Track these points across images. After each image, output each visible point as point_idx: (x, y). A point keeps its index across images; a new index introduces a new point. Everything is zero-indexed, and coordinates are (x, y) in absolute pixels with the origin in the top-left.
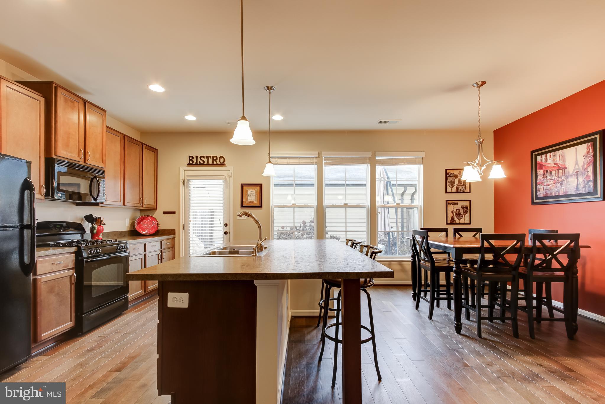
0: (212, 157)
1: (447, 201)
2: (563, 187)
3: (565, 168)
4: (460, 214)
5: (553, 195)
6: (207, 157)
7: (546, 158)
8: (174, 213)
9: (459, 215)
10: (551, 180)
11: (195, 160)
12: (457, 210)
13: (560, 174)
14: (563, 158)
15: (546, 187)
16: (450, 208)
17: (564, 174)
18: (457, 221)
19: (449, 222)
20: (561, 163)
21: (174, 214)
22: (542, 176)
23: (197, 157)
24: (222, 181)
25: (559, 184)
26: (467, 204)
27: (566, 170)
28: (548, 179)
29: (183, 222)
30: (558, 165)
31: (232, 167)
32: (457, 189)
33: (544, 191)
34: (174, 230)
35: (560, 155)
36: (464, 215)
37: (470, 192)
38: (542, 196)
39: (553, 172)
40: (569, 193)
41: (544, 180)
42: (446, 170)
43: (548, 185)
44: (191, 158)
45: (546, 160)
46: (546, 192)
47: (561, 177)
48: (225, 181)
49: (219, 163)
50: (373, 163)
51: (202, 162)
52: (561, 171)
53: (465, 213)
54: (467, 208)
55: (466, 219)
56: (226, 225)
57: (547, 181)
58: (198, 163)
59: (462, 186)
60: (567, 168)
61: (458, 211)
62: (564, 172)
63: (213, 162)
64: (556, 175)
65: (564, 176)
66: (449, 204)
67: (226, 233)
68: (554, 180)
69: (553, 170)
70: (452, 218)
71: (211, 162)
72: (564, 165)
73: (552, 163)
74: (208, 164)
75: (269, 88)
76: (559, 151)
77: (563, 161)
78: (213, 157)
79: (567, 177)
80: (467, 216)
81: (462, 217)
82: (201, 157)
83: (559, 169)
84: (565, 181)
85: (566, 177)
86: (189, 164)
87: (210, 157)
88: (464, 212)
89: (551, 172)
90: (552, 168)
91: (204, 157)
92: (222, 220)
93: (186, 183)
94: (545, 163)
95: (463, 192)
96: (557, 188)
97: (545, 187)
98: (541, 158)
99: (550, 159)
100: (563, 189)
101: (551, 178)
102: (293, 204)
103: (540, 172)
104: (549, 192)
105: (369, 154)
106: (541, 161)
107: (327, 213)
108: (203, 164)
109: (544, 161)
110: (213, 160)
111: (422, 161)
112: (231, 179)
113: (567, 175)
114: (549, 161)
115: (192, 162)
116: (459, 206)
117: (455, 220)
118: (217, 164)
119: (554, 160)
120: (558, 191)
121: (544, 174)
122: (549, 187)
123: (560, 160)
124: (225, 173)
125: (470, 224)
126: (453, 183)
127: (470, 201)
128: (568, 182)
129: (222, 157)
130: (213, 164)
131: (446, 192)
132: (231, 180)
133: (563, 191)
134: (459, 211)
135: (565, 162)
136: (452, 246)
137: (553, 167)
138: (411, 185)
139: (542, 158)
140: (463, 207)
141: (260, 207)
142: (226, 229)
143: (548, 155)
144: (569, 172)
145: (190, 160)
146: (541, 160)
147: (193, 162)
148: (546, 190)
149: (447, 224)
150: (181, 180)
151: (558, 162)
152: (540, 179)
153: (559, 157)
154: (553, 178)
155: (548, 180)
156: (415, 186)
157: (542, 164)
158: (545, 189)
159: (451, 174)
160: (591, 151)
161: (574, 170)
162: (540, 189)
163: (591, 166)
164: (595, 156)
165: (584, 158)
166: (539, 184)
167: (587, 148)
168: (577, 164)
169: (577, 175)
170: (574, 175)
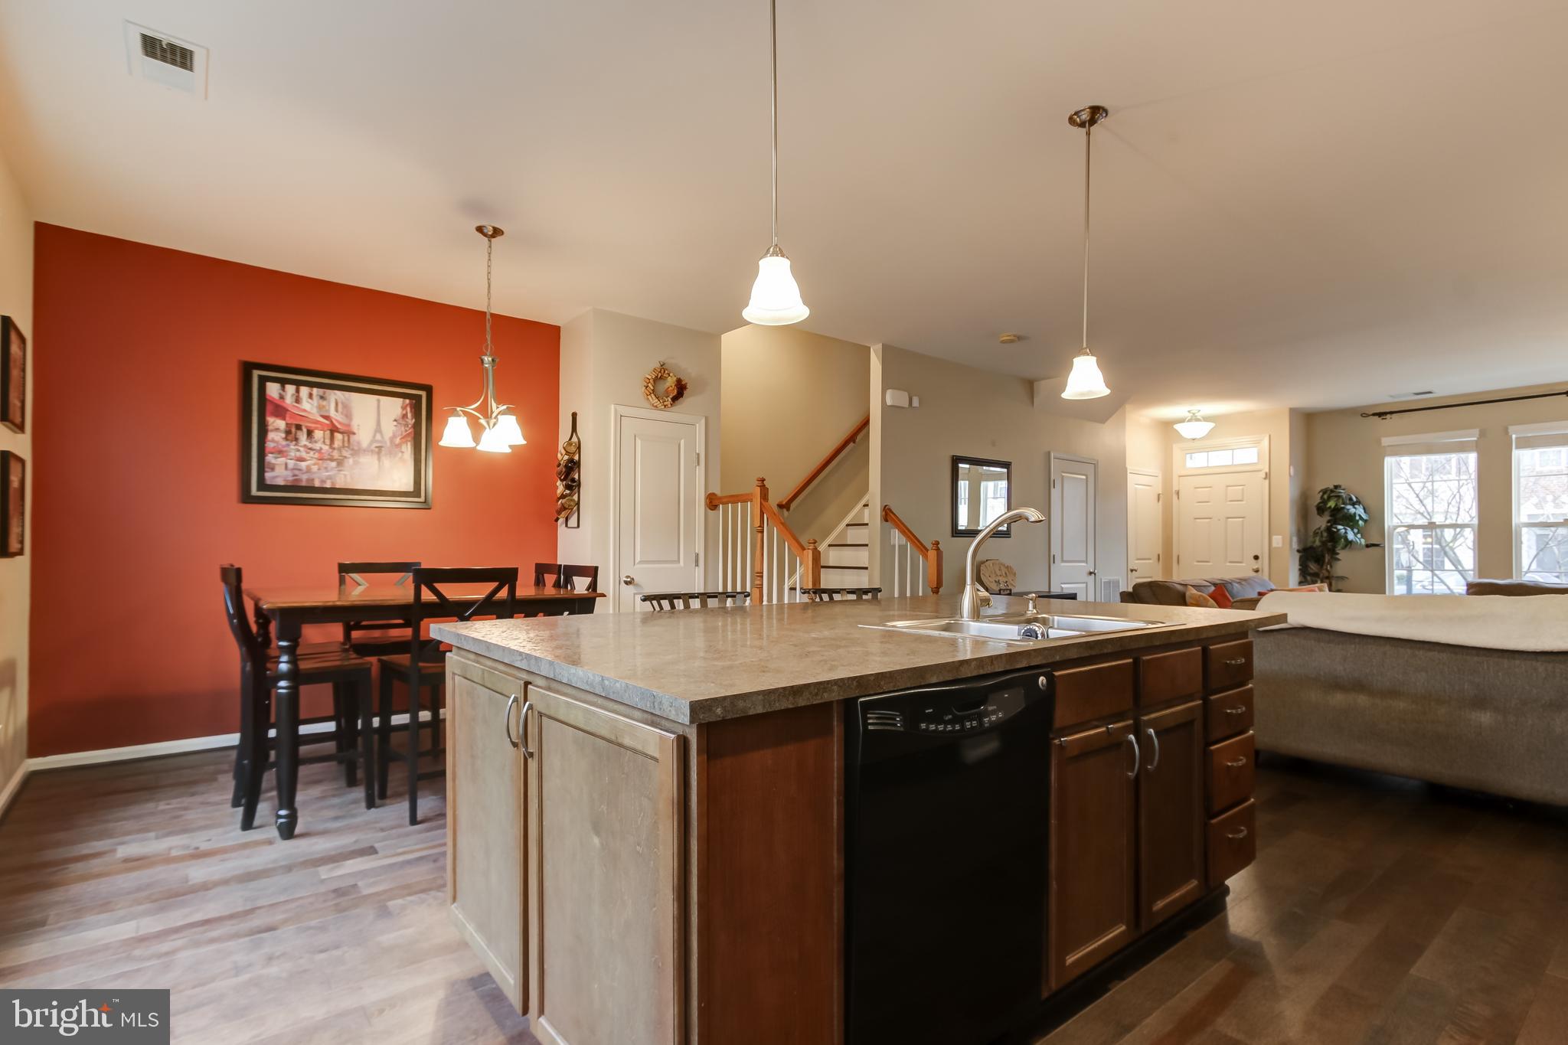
3: (349, 433)
5: (317, 484)
7: (299, 397)
10: (311, 449)
15: (295, 465)
17: (346, 445)
20: (336, 418)
22: (283, 435)
27: (353, 438)
28: (301, 446)
30: (332, 422)
33: (289, 473)
35: (339, 401)
38: (280, 482)
39: (319, 434)
40: (360, 486)
41: (288, 445)
43: (302, 460)
45: (298, 400)
46: (295, 476)
47: (339, 449)
52: (338, 436)
57: (299, 450)
60: (354, 434)
62: (346, 439)
64: (324, 442)
69: (317, 428)
72: (349, 425)
73: (315, 411)
76: (336, 391)
77: (347, 416)
79: (357, 452)
83: (333, 430)
89: (310, 433)
90: (314, 423)
94: (294, 406)
96: (327, 471)
97: (291, 463)
98: (281, 392)
99: (310, 400)
100: (346, 475)
101: (310, 445)
103: (277, 424)
104: (304, 477)
106: (282, 397)
109: (289, 400)
113: (356, 448)
114: (307, 406)
119: (320, 408)
120: (329, 477)
121: (288, 432)
122: (303, 465)
123: (337, 411)
128: (356, 463)
137: (317, 422)
139: (284, 390)
146: (280, 394)
148: (295, 471)
151: (332, 413)
152: (273, 441)
153: (337, 404)
154: (317, 446)
155: (302, 449)
157: (284, 405)
158: (290, 466)
160: (409, 415)
161: (373, 440)
162: (274, 464)
163: (409, 444)
164: (417, 426)
165: (395, 423)
166: (272, 453)
167: (402, 407)
168: (378, 429)
169: (379, 453)
170: (372, 451)
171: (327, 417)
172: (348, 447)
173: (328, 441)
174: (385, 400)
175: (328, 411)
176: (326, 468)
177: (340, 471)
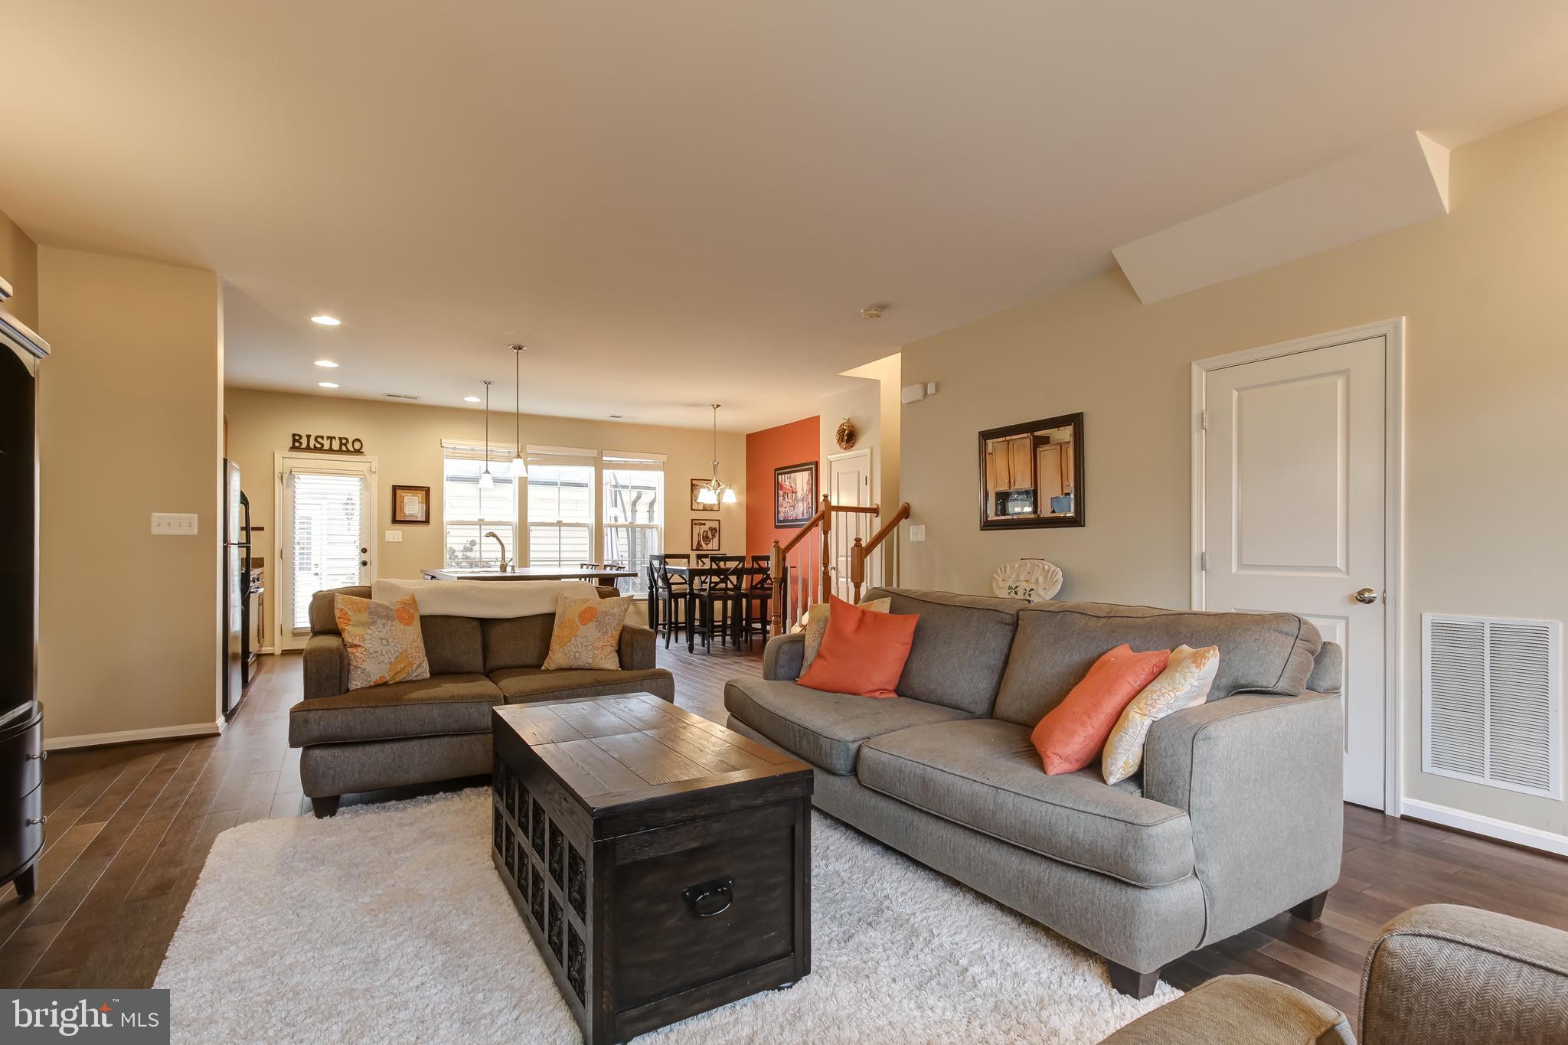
0: (337, 439)
1: (692, 520)
2: (795, 511)
4: (707, 537)
5: (788, 518)
6: (328, 438)
7: (785, 479)
8: (262, 529)
9: (706, 539)
11: (304, 441)
12: (704, 532)
14: (795, 481)
16: (696, 528)
17: (795, 497)
18: (704, 546)
19: (694, 548)
21: (261, 532)
22: (782, 497)
23: (309, 437)
24: (356, 479)
25: (792, 508)
26: (715, 525)
28: (785, 501)
29: (279, 547)
30: (792, 488)
31: (377, 458)
32: (705, 505)
34: (262, 559)
35: (793, 477)
36: (713, 538)
37: (719, 511)
38: (782, 519)
39: (789, 495)
40: (798, 518)
44: (296, 438)
45: (785, 481)
47: (793, 500)
48: (363, 479)
49: (351, 448)
50: (600, 467)
51: (318, 446)
53: (714, 536)
54: (715, 529)
55: (714, 544)
56: (364, 551)
57: (785, 503)
58: (312, 446)
60: (797, 492)
61: (705, 534)
62: (795, 494)
63: (341, 447)
65: (795, 499)
66: (695, 524)
67: (364, 563)
68: (789, 502)
69: (788, 492)
70: (699, 543)
71: (336, 445)
72: (795, 489)
74: (331, 450)
75: (487, 383)
76: (792, 474)
77: (795, 484)
78: (340, 439)
79: (798, 501)
80: (716, 540)
81: (710, 541)
82: (316, 438)
83: (793, 492)
84: (796, 505)
85: (796, 501)
86: (293, 448)
87: (335, 438)
88: (712, 535)
89: (787, 494)
90: (788, 490)
91: (322, 437)
92: (358, 543)
93: (288, 478)
94: (784, 484)
95: (712, 510)
96: (790, 511)
97: (783, 509)
100: (795, 513)
101: (787, 500)
102: (480, 520)
103: (780, 492)
104: (786, 515)
105: (594, 453)
106: (782, 481)
107: (532, 534)
108: (320, 450)
110: (341, 444)
111: (664, 467)
112: (375, 477)
113: (798, 499)
114: (787, 483)
115: (297, 444)
116: (706, 528)
117: (701, 546)
118: (348, 451)
119: (790, 482)
120: (790, 514)
121: (783, 495)
122: (786, 509)
123: (793, 482)
124: (364, 467)
125: (719, 550)
127: (719, 521)
128: (798, 506)
129: (358, 440)
130: (340, 451)
131: (692, 509)
132: (374, 480)
133: (794, 515)
134: (707, 534)
135: (796, 486)
136: (685, 568)
138: (649, 488)
139: (782, 478)
140: (711, 529)
141: (427, 521)
142: (365, 557)
143: (786, 476)
144: (798, 496)
145: (294, 441)
147: (301, 444)
149: (692, 549)
150: (276, 474)
151: (792, 484)
152: (780, 500)
153: (792, 479)
156: (654, 488)
157: (782, 484)
158: (784, 511)
159: (698, 486)
160: (810, 478)
161: (801, 494)
162: (780, 511)
164: (812, 484)
165: (807, 483)
166: (780, 506)
167: (808, 475)
168: (802, 488)
169: (803, 501)
170: (801, 499)
174: (804, 473)
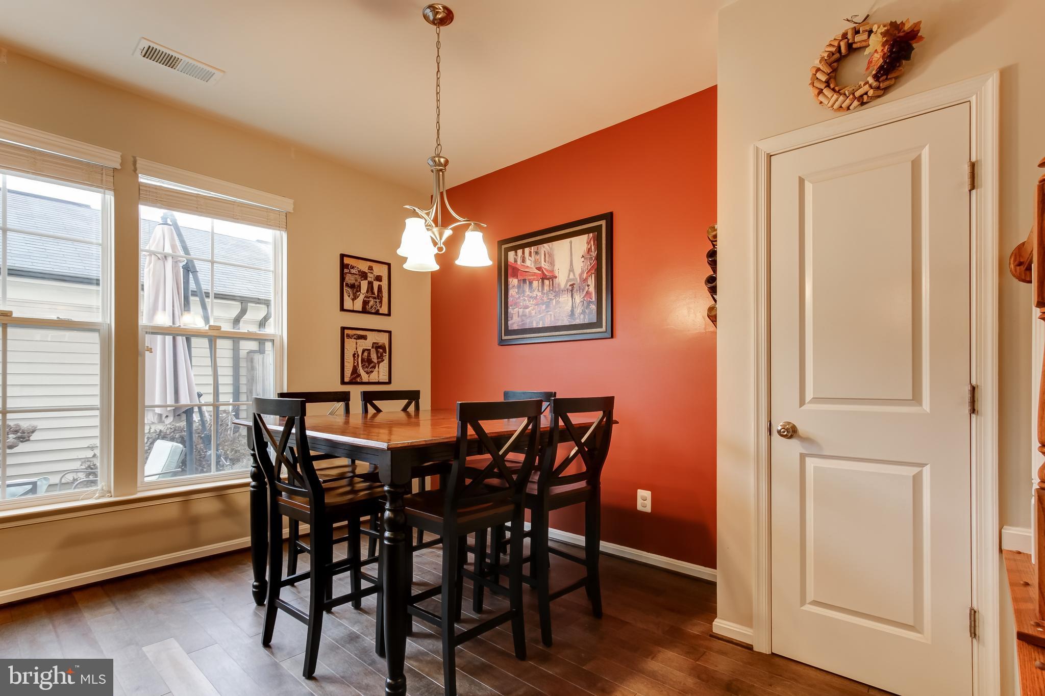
1: (343, 329)
2: (551, 313)
3: (553, 278)
4: (369, 361)
5: (535, 326)
7: (524, 257)
9: (368, 363)
10: (531, 297)
12: (364, 351)
13: (546, 288)
14: (550, 257)
15: (523, 312)
16: (350, 344)
17: (551, 288)
18: (365, 377)
19: (347, 379)
20: (547, 267)
22: (517, 290)
25: (544, 307)
26: (383, 339)
27: (556, 281)
28: (526, 296)
30: (543, 272)
32: (365, 303)
33: (520, 319)
36: (379, 363)
37: (389, 314)
38: (515, 327)
39: (535, 283)
40: (559, 324)
41: (519, 297)
42: (342, 256)
43: (526, 307)
45: (524, 261)
46: (523, 321)
47: (547, 294)
52: (547, 282)
53: (380, 358)
54: (383, 347)
55: (381, 372)
57: (525, 300)
59: (375, 298)
60: (556, 277)
61: (366, 354)
62: (551, 283)
64: (538, 289)
65: (551, 292)
66: (348, 336)
68: (536, 298)
69: (534, 280)
70: (355, 371)
72: (552, 271)
73: (533, 265)
76: (544, 245)
77: (551, 264)
79: (557, 294)
80: (384, 366)
81: (374, 367)
83: (544, 278)
84: (554, 301)
85: (554, 294)
88: (378, 358)
89: (531, 283)
90: (533, 275)
94: (522, 265)
95: (377, 313)
96: (540, 314)
97: (521, 311)
99: (530, 258)
100: (551, 315)
101: (530, 294)
103: (513, 282)
104: (528, 321)
106: (516, 261)
109: (519, 261)
111: (286, 222)
113: (557, 290)
114: (529, 263)
116: (367, 344)
117: (359, 375)
119: (536, 262)
120: (541, 319)
121: (519, 287)
122: (527, 310)
123: (545, 261)
125: (389, 382)
126: (355, 288)
127: (390, 332)
131: (342, 309)
133: (550, 321)
134: (369, 354)
135: (554, 266)
137: (535, 274)
138: (258, 301)
139: (516, 255)
140: (377, 347)
143: (527, 250)
144: (559, 285)
146: (515, 258)
148: (523, 317)
149: (343, 382)
151: (543, 265)
152: (512, 296)
153: (545, 254)
154: (534, 294)
155: (526, 298)
156: (267, 303)
157: (517, 266)
158: (520, 314)
159: (353, 267)
160: (593, 248)
161: (567, 281)
162: (513, 314)
163: (593, 276)
164: (599, 258)
165: (583, 259)
166: (511, 306)
167: (587, 243)
168: (571, 270)
169: (572, 291)
170: (567, 289)
171: (539, 269)
172: (552, 290)
173: (540, 288)
174: (575, 240)
175: (540, 262)
176: (540, 311)
177: (548, 312)
